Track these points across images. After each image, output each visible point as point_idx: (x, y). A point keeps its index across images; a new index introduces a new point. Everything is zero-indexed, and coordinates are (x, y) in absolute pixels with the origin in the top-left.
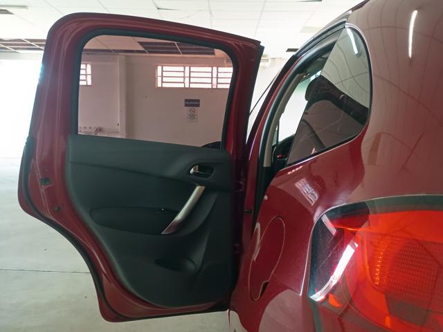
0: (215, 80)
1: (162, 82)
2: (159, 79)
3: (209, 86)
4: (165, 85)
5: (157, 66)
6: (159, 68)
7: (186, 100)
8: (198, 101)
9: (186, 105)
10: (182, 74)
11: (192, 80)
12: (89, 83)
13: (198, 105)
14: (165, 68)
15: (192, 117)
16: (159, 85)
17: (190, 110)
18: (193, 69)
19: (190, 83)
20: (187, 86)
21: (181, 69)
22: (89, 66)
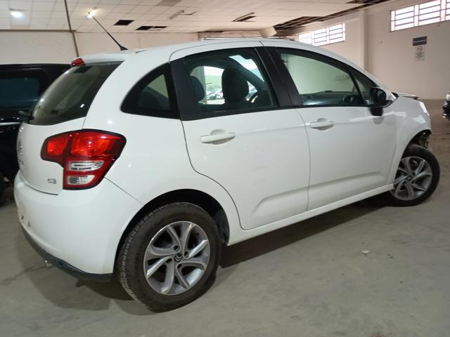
0: (443, 12)
1: (395, 26)
2: (393, 23)
3: (437, 20)
4: (398, 28)
5: (391, 11)
6: (393, 13)
7: (415, 40)
8: (425, 38)
9: (414, 44)
10: (412, 14)
11: (421, 18)
12: (344, 39)
13: (425, 43)
14: (398, 12)
15: (420, 55)
16: (393, 29)
17: (418, 49)
18: (422, 6)
19: (419, 21)
20: (416, 25)
21: (411, 9)
22: (344, 25)
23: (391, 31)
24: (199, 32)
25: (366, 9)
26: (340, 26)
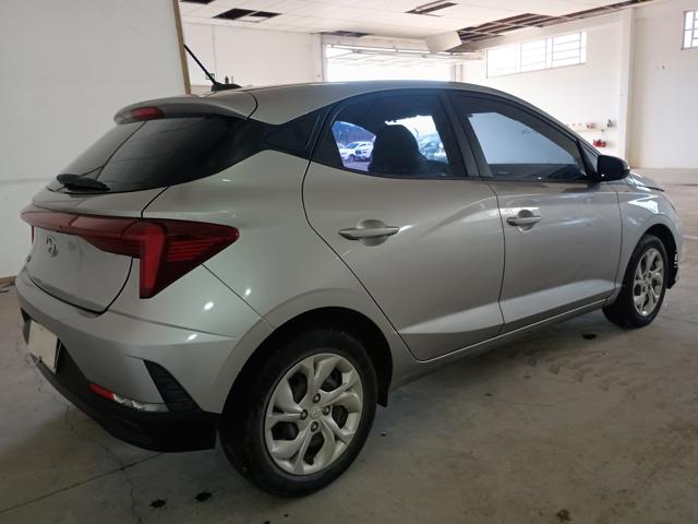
1: (693, 38)
2: (688, 35)
4: (696, 43)
5: (685, 13)
6: (690, 16)
12: (583, 60)
16: (686, 45)
22: (584, 35)
23: (682, 49)
24: (323, 33)
25: (635, 8)
26: (575, 36)
